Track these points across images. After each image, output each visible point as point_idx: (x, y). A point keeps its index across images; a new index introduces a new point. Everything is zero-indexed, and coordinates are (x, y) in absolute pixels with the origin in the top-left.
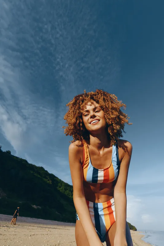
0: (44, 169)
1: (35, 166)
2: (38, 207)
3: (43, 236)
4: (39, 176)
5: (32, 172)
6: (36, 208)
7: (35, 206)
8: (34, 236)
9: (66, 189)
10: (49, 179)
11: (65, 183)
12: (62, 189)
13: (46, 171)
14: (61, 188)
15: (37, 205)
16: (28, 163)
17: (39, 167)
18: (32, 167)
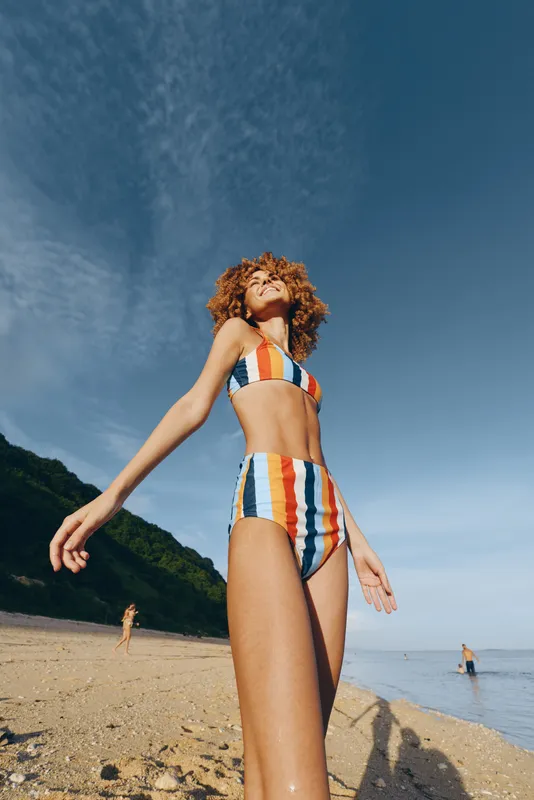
0: (65, 468)
1: (33, 456)
2: (36, 581)
3: (41, 665)
4: (43, 488)
5: (21, 474)
6: (28, 583)
7: (24, 580)
8: (10, 665)
9: (132, 535)
10: (77, 499)
11: (134, 516)
12: (121, 534)
13: (73, 475)
14: (118, 531)
15: (30, 576)
16: (7, 443)
17: (46, 459)
18: (22, 458)
